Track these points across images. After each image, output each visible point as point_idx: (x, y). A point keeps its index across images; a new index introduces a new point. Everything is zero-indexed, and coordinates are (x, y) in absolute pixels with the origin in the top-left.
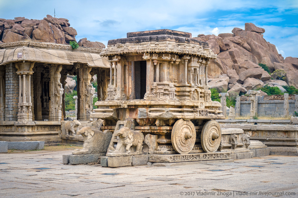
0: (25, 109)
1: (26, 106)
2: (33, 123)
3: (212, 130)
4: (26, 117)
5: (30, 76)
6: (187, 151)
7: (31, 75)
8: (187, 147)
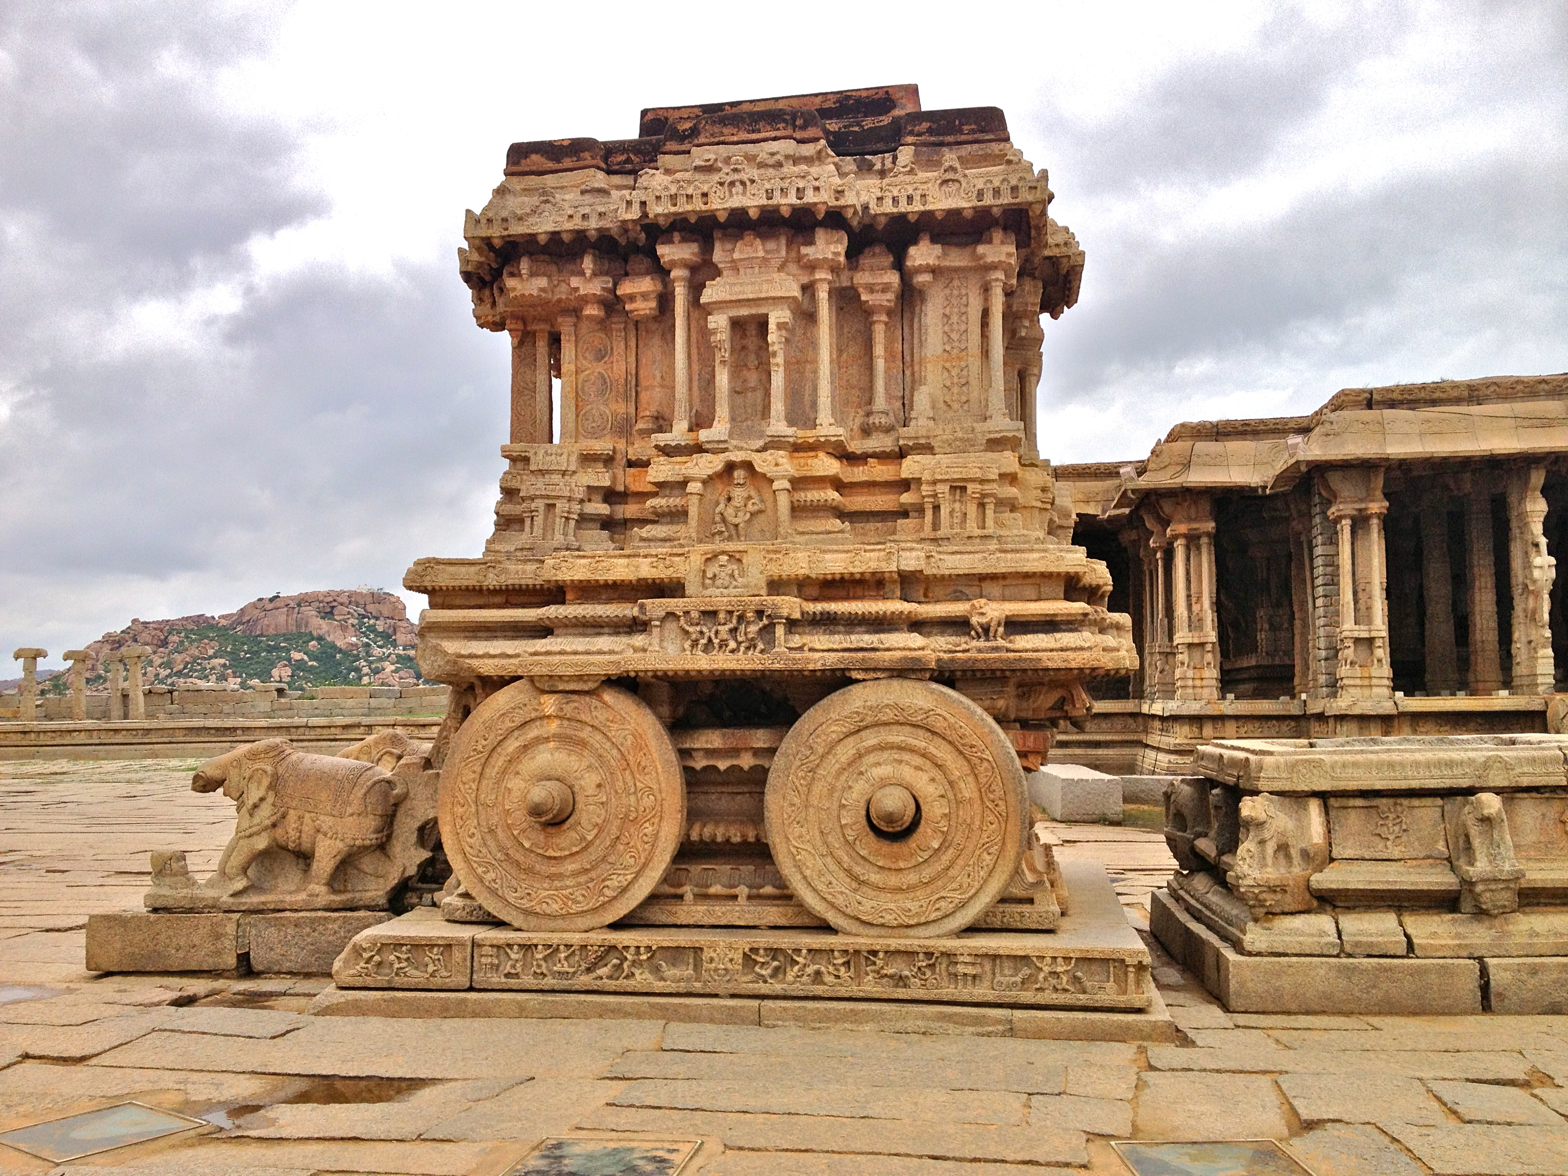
0: (1349, 653)
1: (1357, 641)
2: (1387, 708)
3: (871, 759)
4: (1358, 682)
5: (1375, 522)
6: (575, 908)
7: (1378, 515)
8: (582, 879)
